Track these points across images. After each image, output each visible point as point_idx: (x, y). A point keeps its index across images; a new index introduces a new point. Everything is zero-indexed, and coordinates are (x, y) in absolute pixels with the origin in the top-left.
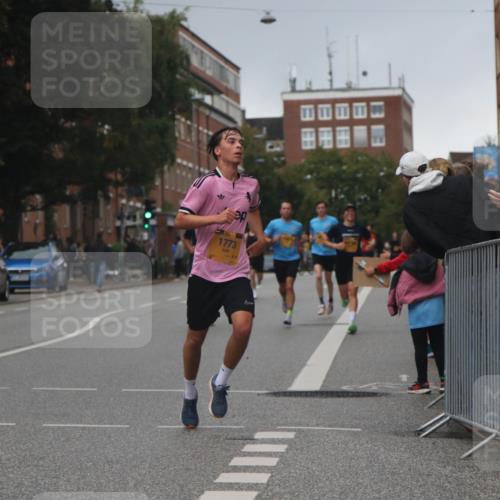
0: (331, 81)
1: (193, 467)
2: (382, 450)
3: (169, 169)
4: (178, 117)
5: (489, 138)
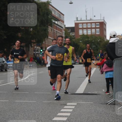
0: (86, 18)
1: (52, 111)
2: (98, 108)
3: (47, 39)
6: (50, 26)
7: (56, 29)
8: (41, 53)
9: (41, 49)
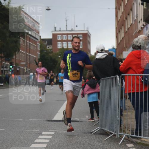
0: (67, 28)
1: (24, 142)
2: (80, 138)
3: (18, 53)
4: (21, 38)
5: (113, 46)
6: (22, 37)
7: (29, 41)
8: (11, 70)
9: (11, 65)
